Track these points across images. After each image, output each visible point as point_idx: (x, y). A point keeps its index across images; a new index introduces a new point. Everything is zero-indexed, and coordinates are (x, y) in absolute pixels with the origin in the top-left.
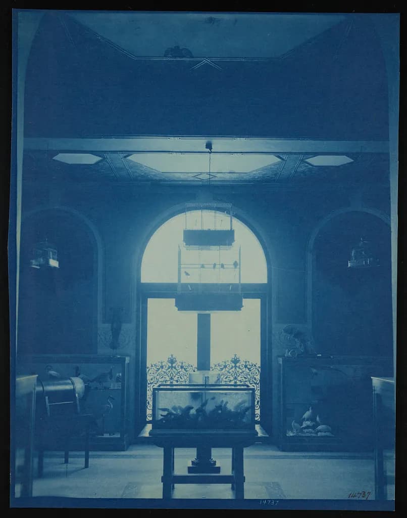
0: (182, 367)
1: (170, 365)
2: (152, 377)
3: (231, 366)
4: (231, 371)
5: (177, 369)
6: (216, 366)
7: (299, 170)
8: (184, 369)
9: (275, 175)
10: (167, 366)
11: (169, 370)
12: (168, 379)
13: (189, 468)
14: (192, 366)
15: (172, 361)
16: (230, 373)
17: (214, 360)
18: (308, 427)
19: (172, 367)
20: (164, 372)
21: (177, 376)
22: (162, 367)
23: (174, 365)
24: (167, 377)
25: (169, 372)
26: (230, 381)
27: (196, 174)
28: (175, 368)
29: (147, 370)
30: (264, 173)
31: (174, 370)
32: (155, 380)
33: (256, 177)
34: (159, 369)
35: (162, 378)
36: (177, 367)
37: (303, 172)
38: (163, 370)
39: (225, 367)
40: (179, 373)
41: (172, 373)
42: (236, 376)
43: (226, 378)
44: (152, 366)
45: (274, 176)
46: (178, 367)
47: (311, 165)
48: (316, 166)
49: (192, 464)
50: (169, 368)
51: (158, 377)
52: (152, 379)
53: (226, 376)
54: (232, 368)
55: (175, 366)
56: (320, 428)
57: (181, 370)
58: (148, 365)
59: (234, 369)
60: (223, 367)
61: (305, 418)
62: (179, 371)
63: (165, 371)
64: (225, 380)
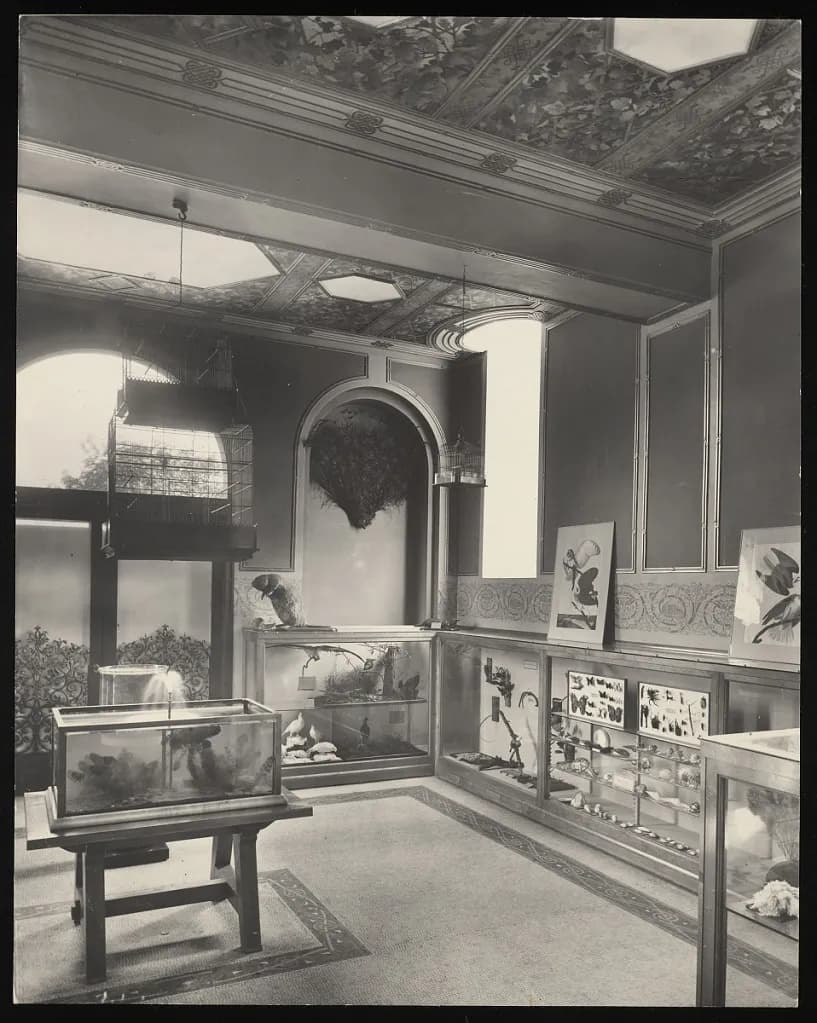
3: (156, 647)
4: (157, 655)
6: (127, 647)
7: (304, 298)
9: (255, 302)
14: (78, 648)
18: (296, 747)
27: (99, 274)
30: (236, 294)
33: (218, 301)
37: (308, 305)
39: (146, 648)
45: (250, 304)
47: (325, 292)
48: (333, 297)
54: (159, 651)
56: (315, 748)
59: (162, 652)
60: (141, 649)
61: (289, 733)
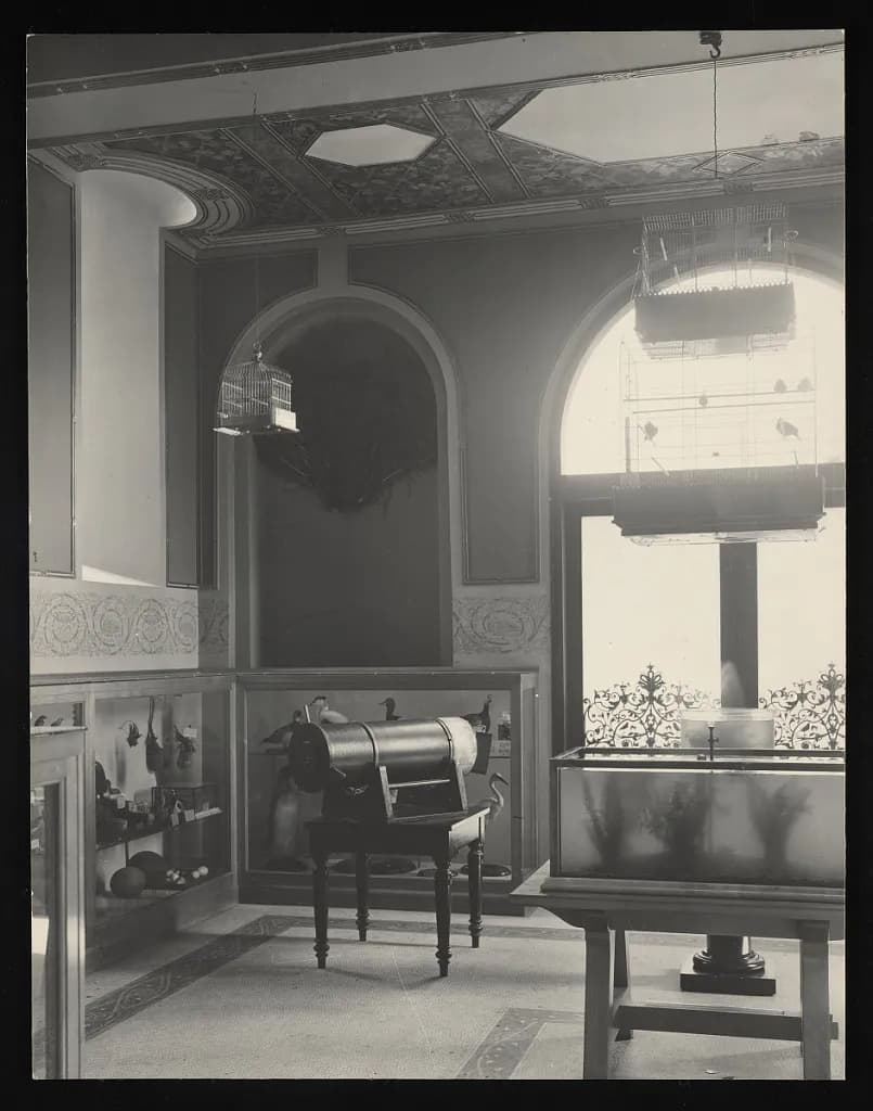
0: (679, 699)
1: (646, 693)
2: (597, 725)
3: (818, 697)
4: (819, 709)
5: (664, 703)
6: (774, 696)
8: (686, 703)
10: (639, 697)
11: (644, 706)
12: (640, 729)
13: (684, 977)
14: (705, 696)
15: (651, 684)
16: (816, 715)
17: (769, 678)
19: (651, 699)
20: (631, 713)
21: (665, 724)
22: (624, 699)
23: (656, 694)
24: (637, 724)
25: (645, 711)
26: (818, 737)
28: (660, 702)
29: (585, 706)
31: (657, 706)
32: (607, 733)
34: (616, 704)
35: (626, 727)
36: (663, 698)
38: (628, 706)
39: (802, 697)
40: (671, 713)
41: (651, 714)
42: (833, 722)
43: (805, 729)
44: (597, 696)
46: (669, 699)
49: (695, 968)
50: (643, 702)
51: (615, 724)
52: (597, 731)
53: (805, 724)
54: (821, 702)
55: (660, 696)
57: (676, 705)
58: (588, 693)
59: (827, 705)
60: (795, 698)
62: (669, 709)
63: (632, 708)
64: (802, 734)
